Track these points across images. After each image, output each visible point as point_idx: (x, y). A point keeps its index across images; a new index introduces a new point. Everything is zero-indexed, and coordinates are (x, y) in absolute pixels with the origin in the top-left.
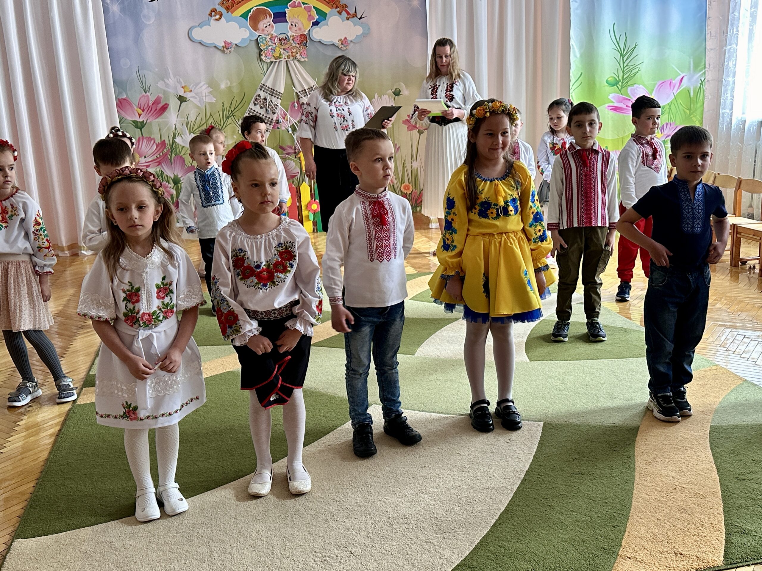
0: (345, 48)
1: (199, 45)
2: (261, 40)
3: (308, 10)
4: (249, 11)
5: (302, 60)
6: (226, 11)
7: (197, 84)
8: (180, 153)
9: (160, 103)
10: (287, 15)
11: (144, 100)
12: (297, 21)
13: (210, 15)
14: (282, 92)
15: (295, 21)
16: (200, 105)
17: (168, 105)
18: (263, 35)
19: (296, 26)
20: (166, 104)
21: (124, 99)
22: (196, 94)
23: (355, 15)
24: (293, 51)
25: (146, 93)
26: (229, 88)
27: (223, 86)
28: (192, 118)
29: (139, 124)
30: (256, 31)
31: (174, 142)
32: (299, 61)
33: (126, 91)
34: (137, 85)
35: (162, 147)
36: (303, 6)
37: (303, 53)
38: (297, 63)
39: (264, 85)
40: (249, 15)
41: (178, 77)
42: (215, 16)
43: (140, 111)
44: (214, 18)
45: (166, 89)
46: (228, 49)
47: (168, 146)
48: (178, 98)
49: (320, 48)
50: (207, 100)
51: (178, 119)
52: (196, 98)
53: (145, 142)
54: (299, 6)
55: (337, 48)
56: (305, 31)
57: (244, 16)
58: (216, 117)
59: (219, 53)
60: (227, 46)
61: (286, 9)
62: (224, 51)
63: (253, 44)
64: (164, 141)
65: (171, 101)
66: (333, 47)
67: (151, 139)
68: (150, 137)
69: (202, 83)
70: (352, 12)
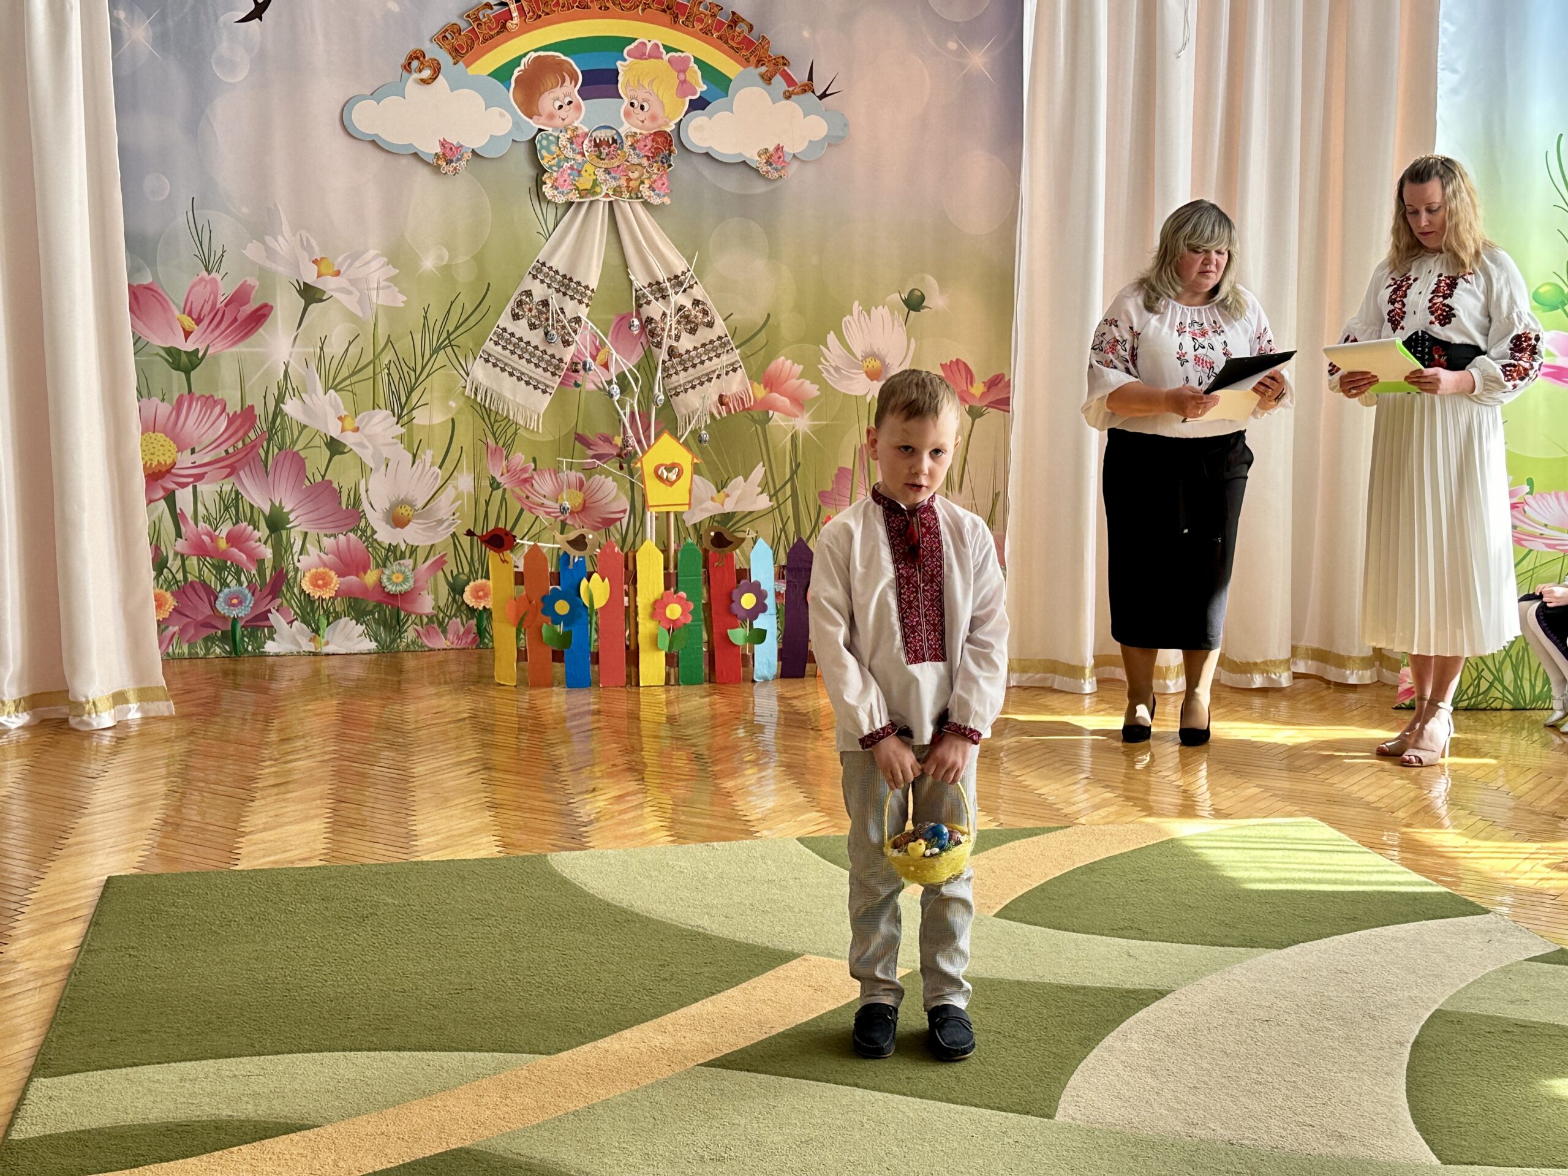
0: (776, 175)
1: (370, 147)
2: (544, 143)
3: (680, 66)
4: (516, 62)
5: (656, 201)
6: (451, 60)
7: (355, 256)
8: (294, 442)
9: (246, 302)
10: (620, 78)
11: (201, 295)
12: (647, 96)
13: (407, 67)
14: (594, 284)
15: (641, 95)
16: (360, 314)
17: (271, 308)
18: (550, 130)
19: (642, 108)
20: (265, 306)
21: (147, 288)
22: (353, 282)
23: (808, 88)
24: (631, 174)
25: (209, 273)
26: (447, 270)
27: (429, 264)
28: (335, 348)
29: (184, 358)
30: (531, 118)
31: (278, 412)
32: (646, 204)
33: (152, 264)
34: (186, 247)
35: (242, 425)
36: (666, 57)
37: (660, 183)
38: (639, 209)
39: (544, 264)
40: (516, 73)
41: (305, 234)
42: (420, 71)
43: (189, 323)
44: (416, 76)
45: (268, 264)
46: (449, 162)
47: (261, 424)
48: (300, 292)
49: (707, 171)
50: (382, 298)
51: (296, 349)
52: (350, 293)
53: (197, 407)
54: (655, 54)
55: (754, 174)
56: (667, 124)
57: (502, 74)
58: (404, 346)
59: (423, 172)
60: (449, 154)
61: (619, 64)
62: (439, 167)
63: (522, 152)
64: (252, 407)
65: (278, 300)
66: (743, 168)
67: (216, 402)
68: (212, 396)
69: (372, 253)
70: (801, 77)
